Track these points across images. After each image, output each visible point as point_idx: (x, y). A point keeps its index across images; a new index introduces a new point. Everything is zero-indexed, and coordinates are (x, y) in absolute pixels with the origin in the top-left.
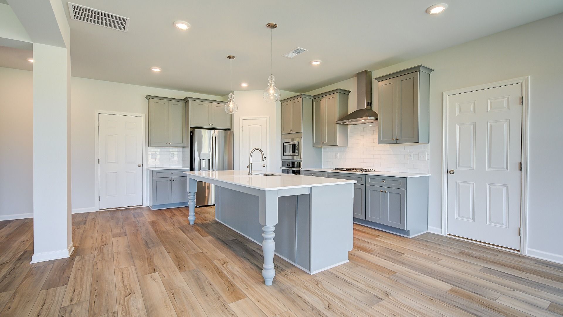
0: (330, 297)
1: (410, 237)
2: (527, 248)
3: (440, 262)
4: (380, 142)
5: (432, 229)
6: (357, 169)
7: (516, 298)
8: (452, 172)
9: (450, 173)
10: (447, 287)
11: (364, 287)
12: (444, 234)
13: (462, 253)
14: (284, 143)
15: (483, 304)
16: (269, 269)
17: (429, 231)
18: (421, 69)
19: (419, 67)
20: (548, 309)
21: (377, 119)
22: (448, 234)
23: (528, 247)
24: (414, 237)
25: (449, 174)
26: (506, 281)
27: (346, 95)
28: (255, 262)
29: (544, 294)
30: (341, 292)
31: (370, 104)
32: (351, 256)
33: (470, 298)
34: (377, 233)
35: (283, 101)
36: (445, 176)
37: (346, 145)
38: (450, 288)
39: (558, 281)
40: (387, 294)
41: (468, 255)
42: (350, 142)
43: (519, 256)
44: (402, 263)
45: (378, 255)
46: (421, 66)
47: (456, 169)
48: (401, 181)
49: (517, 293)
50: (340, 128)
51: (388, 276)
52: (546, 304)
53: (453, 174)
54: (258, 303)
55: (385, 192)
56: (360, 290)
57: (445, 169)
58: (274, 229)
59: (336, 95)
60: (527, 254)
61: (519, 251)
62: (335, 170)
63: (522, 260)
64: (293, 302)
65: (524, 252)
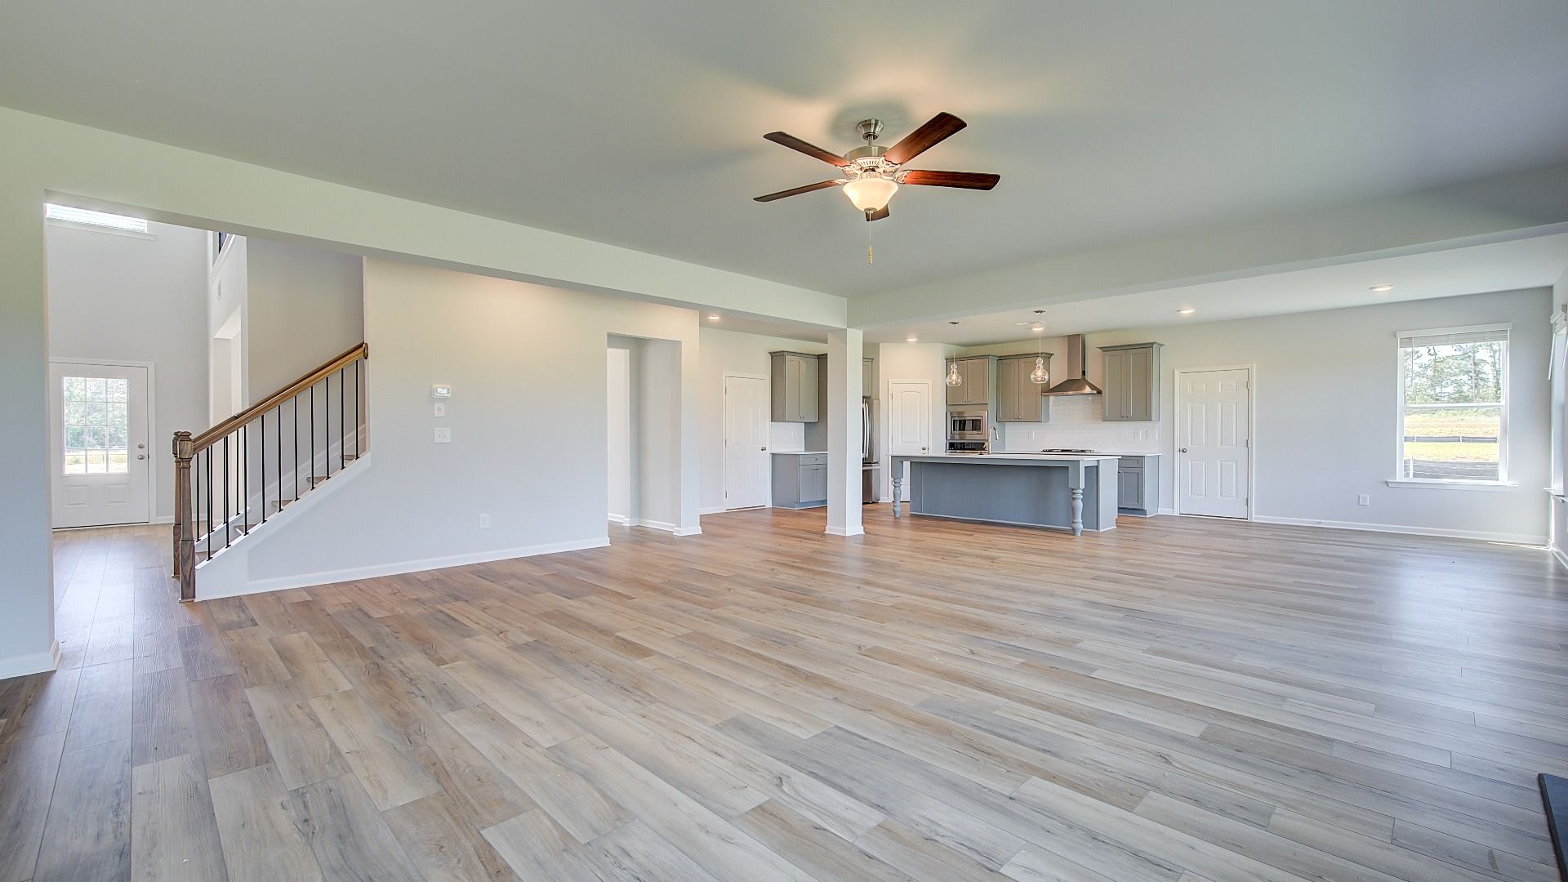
1: (1147, 518)
2: (1252, 515)
5: (1163, 511)
9: (1183, 451)
12: (1176, 513)
14: (952, 418)
17: (1159, 513)
18: (1153, 347)
19: (1153, 343)
21: (1099, 392)
22: (1180, 514)
23: (1254, 514)
25: (1182, 453)
27: (1047, 359)
31: (1084, 373)
35: (949, 360)
36: (1177, 454)
43: (1246, 522)
46: (1155, 343)
47: (1188, 447)
48: (1138, 459)
50: (1044, 400)
53: (1186, 452)
57: (1176, 449)
60: (1254, 521)
61: (1246, 519)
63: (1248, 525)
65: (1251, 518)
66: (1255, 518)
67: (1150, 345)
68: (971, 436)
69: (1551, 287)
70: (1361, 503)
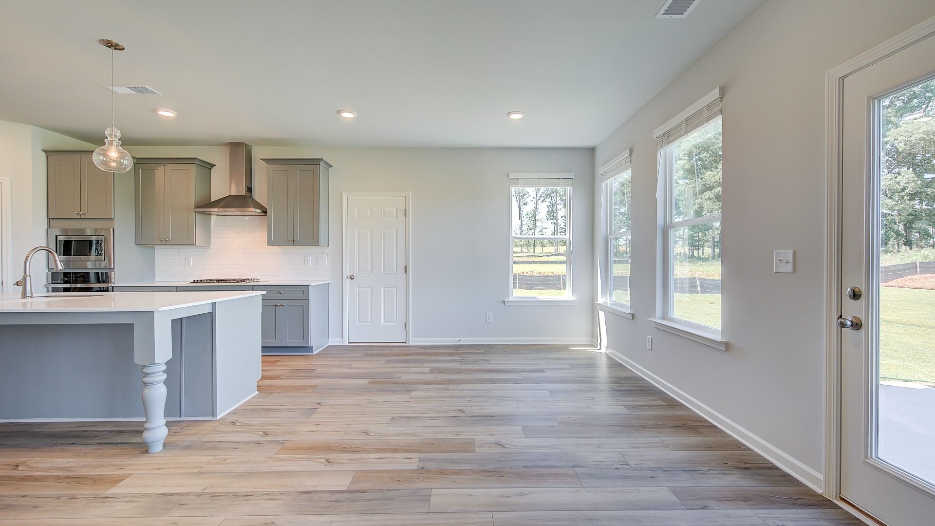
0: (262, 427)
1: (314, 353)
2: (411, 339)
3: (352, 366)
4: (270, 243)
5: (334, 341)
6: (235, 280)
7: (412, 373)
8: (353, 277)
9: (351, 278)
10: (367, 381)
11: (291, 407)
12: (346, 343)
13: (366, 355)
14: (56, 237)
15: (394, 383)
16: (159, 427)
17: (330, 344)
18: (321, 163)
19: (320, 160)
20: (430, 373)
21: (265, 212)
22: (349, 343)
23: (412, 337)
24: (318, 353)
25: (350, 280)
26: (404, 365)
27: (208, 170)
28: (95, 441)
29: (426, 365)
30: (272, 419)
31: (250, 190)
32: (259, 388)
33: (384, 382)
34: (273, 359)
35: (51, 154)
36: (345, 281)
37: (208, 244)
38: (368, 381)
39: (431, 355)
40: (319, 404)
41: (371, 355)
42: (215, 240)
43: (406, 346)
44: (319, 377)
45: (288, 377)
46: (322, 159)
47: (356, 273)
48: (304, 289)
49: (411, 370)
50: (199, 219)
51: (311, 391)
52: (428, 370)
53: (353, 279)
54: (160, 471)
55: (283, 306)
56: (290, 410)
57: (345, 276)
58: (164, 367)
59: (192, 167)
60: (411, 344)
61: (406, 343)
62: (194, 282)
63: (408, 348)
64: (214, 448)
65: (409, 342)
66: (413, 341)
67: (316, 162)
68: (90, 264)
69: (592, 150)
70: (488, 321)
